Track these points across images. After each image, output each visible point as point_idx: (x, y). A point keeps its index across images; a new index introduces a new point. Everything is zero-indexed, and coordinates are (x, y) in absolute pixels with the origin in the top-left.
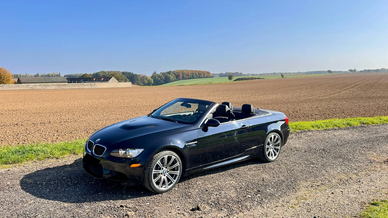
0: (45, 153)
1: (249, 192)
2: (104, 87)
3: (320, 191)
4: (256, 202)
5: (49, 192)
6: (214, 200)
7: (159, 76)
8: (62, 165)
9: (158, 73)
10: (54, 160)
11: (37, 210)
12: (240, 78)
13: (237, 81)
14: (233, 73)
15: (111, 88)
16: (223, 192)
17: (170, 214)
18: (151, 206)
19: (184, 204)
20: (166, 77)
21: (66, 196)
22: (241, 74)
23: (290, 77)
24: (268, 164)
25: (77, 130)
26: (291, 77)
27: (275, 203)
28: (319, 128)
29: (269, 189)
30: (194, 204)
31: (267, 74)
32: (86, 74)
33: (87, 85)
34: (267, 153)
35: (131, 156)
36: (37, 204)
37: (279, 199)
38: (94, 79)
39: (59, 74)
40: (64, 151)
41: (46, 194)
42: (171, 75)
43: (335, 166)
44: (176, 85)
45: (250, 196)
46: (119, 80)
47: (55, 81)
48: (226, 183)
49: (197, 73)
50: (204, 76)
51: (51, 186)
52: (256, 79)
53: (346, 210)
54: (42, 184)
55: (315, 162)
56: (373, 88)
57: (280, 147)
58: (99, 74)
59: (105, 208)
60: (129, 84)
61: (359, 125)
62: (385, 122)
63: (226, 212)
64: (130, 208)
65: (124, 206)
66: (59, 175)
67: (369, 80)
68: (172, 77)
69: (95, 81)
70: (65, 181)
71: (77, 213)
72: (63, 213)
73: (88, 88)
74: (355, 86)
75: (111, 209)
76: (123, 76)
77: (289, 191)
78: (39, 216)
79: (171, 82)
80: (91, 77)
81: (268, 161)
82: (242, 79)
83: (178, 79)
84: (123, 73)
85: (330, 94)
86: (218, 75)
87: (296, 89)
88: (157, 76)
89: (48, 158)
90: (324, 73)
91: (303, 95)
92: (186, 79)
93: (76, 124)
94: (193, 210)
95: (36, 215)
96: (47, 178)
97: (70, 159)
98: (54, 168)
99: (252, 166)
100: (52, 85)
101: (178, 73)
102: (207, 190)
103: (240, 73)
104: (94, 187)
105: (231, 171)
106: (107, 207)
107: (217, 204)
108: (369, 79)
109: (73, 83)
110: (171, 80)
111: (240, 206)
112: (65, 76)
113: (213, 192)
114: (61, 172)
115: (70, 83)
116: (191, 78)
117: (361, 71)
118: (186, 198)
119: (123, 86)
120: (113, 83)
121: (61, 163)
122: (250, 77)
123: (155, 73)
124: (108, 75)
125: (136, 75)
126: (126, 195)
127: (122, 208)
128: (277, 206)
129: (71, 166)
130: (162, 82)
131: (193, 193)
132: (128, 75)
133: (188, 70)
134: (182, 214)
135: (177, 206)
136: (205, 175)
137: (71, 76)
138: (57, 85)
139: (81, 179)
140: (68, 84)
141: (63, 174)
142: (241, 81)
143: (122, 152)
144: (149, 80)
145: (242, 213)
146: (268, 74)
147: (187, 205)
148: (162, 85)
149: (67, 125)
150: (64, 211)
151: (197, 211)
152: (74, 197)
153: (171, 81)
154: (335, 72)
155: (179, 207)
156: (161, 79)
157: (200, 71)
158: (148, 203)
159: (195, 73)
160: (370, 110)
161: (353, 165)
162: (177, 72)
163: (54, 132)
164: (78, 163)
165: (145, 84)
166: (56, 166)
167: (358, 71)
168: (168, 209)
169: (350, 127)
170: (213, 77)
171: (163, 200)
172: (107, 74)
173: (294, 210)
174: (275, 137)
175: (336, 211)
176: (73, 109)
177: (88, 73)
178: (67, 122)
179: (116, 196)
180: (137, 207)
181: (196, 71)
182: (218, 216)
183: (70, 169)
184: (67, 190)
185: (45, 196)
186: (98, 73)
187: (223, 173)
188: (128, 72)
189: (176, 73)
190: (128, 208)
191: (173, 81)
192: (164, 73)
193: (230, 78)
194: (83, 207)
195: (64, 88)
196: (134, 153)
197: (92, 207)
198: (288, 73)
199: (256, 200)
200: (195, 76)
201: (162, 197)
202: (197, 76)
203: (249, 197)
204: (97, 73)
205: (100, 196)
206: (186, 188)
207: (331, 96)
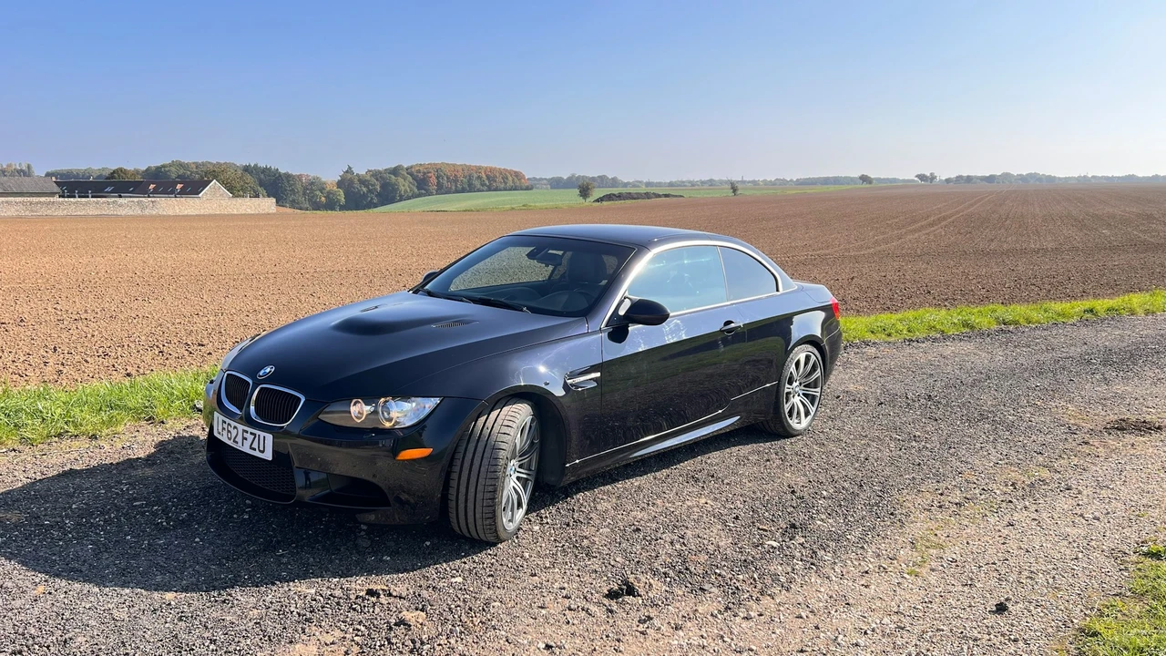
0: (44, 419)
1: (766, 531)
2: (186, 213)
3: (972, 519)
4: (800, 563)
5: (97, 554)
6: (668, 560)
7: (362, 181)
8: (116, 459)
9: (360, 170)
10: (83, 443)
11: (67, 620)
12: (614, 195)
13: (604, 203)
14: (593, 179)
15: (210, 216)
16: (689, 532)
17: (544, 612)
18: (471, 589)
19: (579, 576)
20: (385, 185)
21: (161, 566)
22: (614, 182)
23: (755, 192)
24: (788, 441)
25: (126, 347)
26: (758, 193)
27: (856, 563)
28: (889, 335)
29: (822, 520)
30: (610, 575)
31: (690, 182)
32: (120, 171)
33: (127, 206)
34: (787, 407)
35: (397, 423)
36: (62, 596)
37: (862, 548)
38: (152, 186)
39: (29, 167)
40: (115, 412)
41: (85, 561)
42: (401, 180)
43: (979, 445)
44: (422, 209)
45: (775, 544)
46: (235, 189)
47: (15, 190)
48: (689, 503)
49: (484, 176)
50: (506, 183)
51: (96, 534)
52: (659, 196)
53: (1080, 575)
54: (61, 527)
55: (919, 434)
56: (987, 227)
57: (819, 390)
58: (167, 169)
59: (315, 600)
60: (267, 205)
61: (995, 327)
62: (1061, 319)
63: (720, 599)
64: (400, 598)
65: (381, 592)
66: (117, 494)
67: (972, 205)
68: (404, 185)
69: (155, 192)
70: (143, 514)
71: (220, 625)
72: (167, 625)
73: (132, 213)
74: (940, 220)
75: (338, 604)
76: (249, 178)
77: (882, 524)
78: (79, 639)
79: (400, 200)
80: (139, 179)
81: (788, 433)
82: (619, 196)
83: (423, 191)
84: (247, 169)
85: (877, 243)
86: (545, 182)
87: (777, 227)
88: (356, 180)
89: (59, 435)
90: (848, 184)
91: (799, 244)
92: (448, 192)
93: (116, 326)
94: (612, 595)
95: (67, 636)
96: (74, 506)
97: (140, 438)
98: (90, 472)
99: (745, 450)
100: (7, 202)
101: (424, 173)
102: (638, 530)
103: (612, 179)
104: (256, 532)
105: (688, 465)
106: (321, 599)
107: (682, 573)
108: (973, 201)
109: (79, 199)
110: (402, 192)
111: (755, 576)
112: (48, 175)
113: (659, 535)
114: (120, 482)
115: (68, 197)
116: (463, 191)
117: (948, 181)
118: (576, 556)
119: (249, 211)
120: (214, 199)
121: (109, 451)
122: (643, 190)
123: (349, 171)
124: (197, 173)
125: (288, 176)
126: (375, 553)
127: (374, 599)
128: (867, 572)
129: (150, 461)
130: (372, 198)
131: (596, 539)
132: (262, 176)
133: (454, 165)
134: (583, 610)
135: (557, 585)
136: (614, 480)
137: (68, 174)
138: (23, 203)
139: (198, 505)
140: (61, 199)
141: (128, 489)
142: (618, 203)
143: (359, 411)
144: (329, 193)
145: (768, 598)
146: (693, 184)
147: (587, 578)
148: (375, 210)
149: (85, 329)
150: (168, 619)
151: (629, 599)
152: (190, 566)
153: (401, 196)
154: (879, 180)
155: (564, 589)
156: (370, 191)
157: (492, 170)
158: (459, 580)
159: (475, 175)
160: (999, 287)
161: (1025, 442)
162: (421, 169)
163: (45, 354)
164: (172, 452)
165: (317, 206)
166: (93, 463)
167: (940, 180)
168: (530, 597)
169: (970, 331)
170: (531, 189)
171: (505, 568)
172: (192, 172)
173: (920, 582)
174: (808, 358)
175: (1051, 581)
176: (93, 281)
177: (130, 167)
178: (84, 321)
179: (341, 560)
180: (425, 594)
181: (480, 168)
182: (700, 611)
183: (149, 472)
184: (160, 545)
185: (83, 569)
186: (164, 166)
187: (665, 472)
188: (262, 165)
189: (419, 171)
190: (395, 597)
191: (409, 198)
192: (380, 172)
193: (585, 191)
194: (236, 602)
195: (49, 212)
196: (403, 412)
197: (268, 599)
198: (749, 182)
199: (798, 555)
200: (477, 183)
201: (496, 555)
202: (483, 185)
203: (773, 547)
204: (158, 168)
205: (285, 560)
206: (568, 525)
207: (879, 248)
